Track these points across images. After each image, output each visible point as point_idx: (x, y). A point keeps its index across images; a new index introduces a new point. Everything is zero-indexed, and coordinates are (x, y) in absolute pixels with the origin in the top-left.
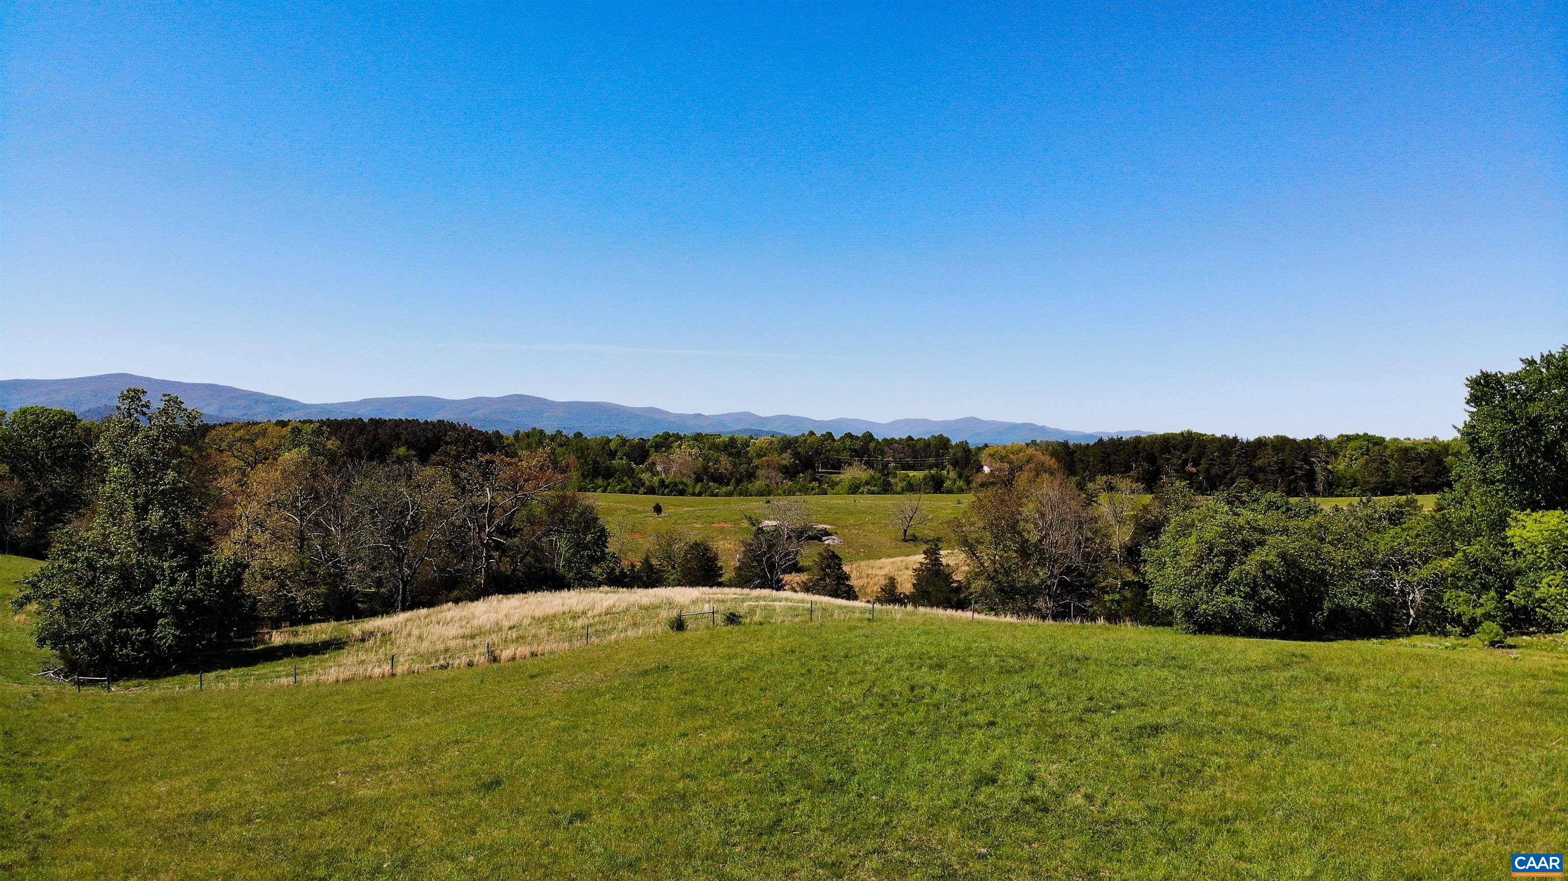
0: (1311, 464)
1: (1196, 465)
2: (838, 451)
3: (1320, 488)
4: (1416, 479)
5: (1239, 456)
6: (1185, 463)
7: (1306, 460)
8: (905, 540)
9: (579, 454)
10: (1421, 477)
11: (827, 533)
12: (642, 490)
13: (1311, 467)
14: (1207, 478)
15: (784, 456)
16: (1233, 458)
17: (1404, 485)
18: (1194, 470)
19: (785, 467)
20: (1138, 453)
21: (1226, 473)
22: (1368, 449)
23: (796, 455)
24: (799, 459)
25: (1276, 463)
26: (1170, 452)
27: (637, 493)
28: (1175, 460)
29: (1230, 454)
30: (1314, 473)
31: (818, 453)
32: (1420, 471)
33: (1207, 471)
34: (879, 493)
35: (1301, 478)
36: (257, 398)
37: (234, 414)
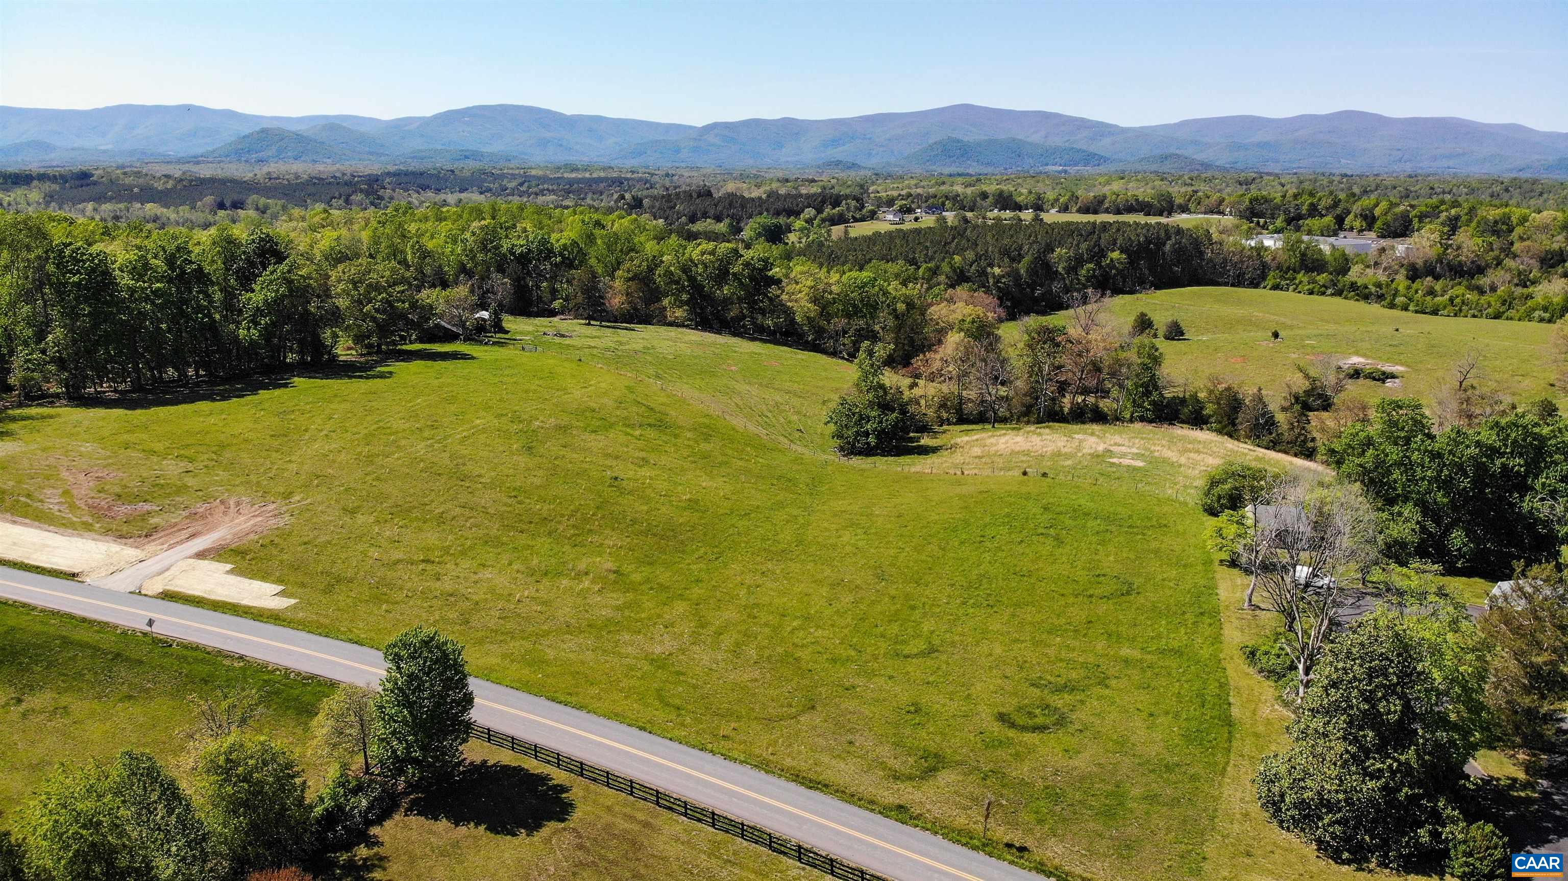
8: (1461, 390)
11: (1393, 375)
36: (1081, 124)
37: (1057, 141)
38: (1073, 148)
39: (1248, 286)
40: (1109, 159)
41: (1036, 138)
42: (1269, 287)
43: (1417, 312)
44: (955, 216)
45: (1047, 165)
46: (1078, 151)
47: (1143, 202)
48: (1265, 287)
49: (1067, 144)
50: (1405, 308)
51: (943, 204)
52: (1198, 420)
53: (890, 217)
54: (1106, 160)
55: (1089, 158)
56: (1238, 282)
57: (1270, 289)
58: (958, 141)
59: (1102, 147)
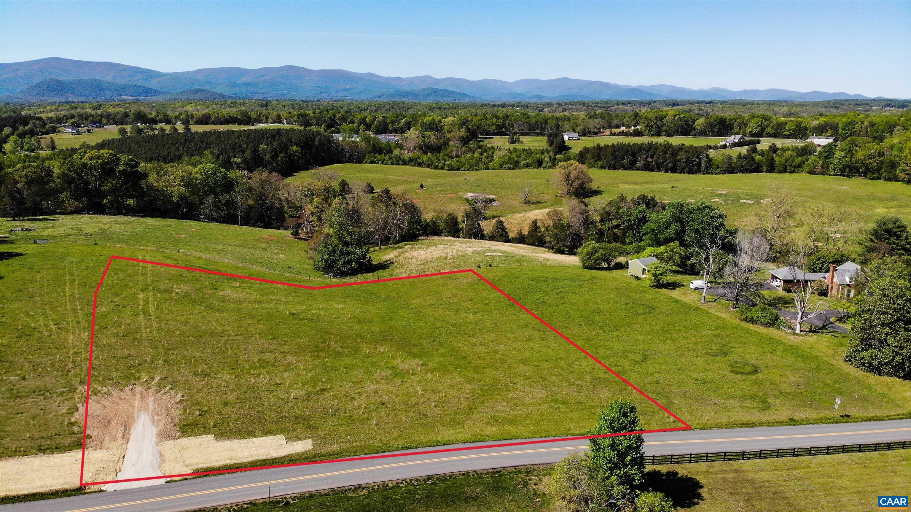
0: (700, 159)
1: (652, 157)
2: (489, 126)
3: (702, 169)
4: (742, 166)
5: (670, 154)
6: (647, 157)
7: (698, 157)
8: (525, 203)
9: (366, 141)
10: (744, 166)
11: (493, 200)
12: (401, 163)
13: (700, 160)
14: (656, 163)
15: (461, 130)
16: (668, 155)
17: (737, 169)
18: (651, 160)
19: (462, 137)
20: (628, 152)
21: (664, 162)
22: (762, 123)
23: (468, 130)
24: (469, 132)
25: (685, 158)
26: (641, 152)
27: (399, 164)
28: (643, 156)
29: (667, 153)
30: (701, 163)
31: (479, 128)
32: (744, 163)
33: (656, 161)
34: (513, 169)
35: (695, 165)
36: (135, 70)
37: (123, 81)
38: (136, 85)
39: (356, 162)
40: (160, 92)
41: (109, 78)
42: (368, 162)
43: (449, 170)
44: (131, 128)
45: (121, 95)
46: (140, 87)
47: (233, 117)
48: (366, 163)
49: (130, 83)
50: (443, 169)
51: (100, 120)
52: (437, 233)
53: (69, 130)
54: (159, 92)
55: (148, 91)
56: (351, 160)
57: (369, 163)
58: (57, 81)
59: (153, 84)
